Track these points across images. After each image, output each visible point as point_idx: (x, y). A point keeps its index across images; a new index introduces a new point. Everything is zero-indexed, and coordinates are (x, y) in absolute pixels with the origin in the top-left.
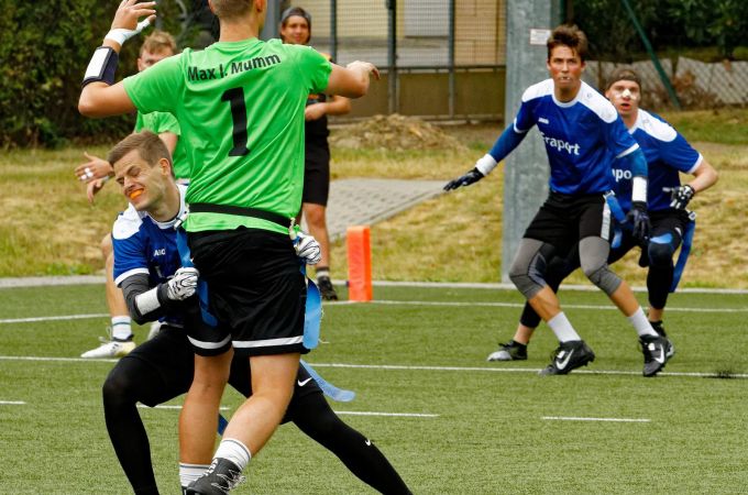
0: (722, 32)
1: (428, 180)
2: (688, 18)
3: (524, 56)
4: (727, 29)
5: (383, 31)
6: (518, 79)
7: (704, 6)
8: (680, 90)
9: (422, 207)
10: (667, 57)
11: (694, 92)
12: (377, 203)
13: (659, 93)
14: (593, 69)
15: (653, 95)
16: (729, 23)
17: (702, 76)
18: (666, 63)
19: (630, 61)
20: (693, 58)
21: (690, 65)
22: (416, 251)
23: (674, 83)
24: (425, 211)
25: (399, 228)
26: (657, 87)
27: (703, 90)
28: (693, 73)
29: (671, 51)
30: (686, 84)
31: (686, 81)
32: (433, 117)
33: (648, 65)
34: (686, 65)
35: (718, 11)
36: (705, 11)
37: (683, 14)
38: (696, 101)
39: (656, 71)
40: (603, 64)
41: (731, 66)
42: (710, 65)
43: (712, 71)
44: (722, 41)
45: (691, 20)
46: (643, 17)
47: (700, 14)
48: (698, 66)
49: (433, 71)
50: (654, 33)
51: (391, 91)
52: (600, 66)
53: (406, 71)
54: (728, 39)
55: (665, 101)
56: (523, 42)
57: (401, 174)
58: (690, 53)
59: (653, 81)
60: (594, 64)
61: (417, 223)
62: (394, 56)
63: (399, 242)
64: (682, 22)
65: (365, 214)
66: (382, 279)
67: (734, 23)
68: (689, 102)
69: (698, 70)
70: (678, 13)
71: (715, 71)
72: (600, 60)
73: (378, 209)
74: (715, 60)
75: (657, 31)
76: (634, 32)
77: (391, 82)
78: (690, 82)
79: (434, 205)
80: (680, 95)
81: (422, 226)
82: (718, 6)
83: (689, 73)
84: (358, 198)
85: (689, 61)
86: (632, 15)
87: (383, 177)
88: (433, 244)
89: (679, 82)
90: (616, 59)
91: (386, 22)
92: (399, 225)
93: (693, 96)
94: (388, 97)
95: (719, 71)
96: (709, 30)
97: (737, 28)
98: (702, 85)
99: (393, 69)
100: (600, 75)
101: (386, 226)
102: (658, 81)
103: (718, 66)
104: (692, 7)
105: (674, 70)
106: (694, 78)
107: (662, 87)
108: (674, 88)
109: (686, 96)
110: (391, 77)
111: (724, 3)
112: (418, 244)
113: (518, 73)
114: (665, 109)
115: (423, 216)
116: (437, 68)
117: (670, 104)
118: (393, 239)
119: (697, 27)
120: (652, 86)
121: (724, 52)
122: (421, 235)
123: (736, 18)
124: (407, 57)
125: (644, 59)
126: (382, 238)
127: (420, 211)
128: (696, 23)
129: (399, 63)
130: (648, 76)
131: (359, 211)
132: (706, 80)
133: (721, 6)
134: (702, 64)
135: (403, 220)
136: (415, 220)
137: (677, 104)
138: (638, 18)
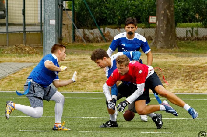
0: (117, 20)
1: (27, 62)
2: (108, 16)
3: (48, 28)
4: (119, 19)
5: (21, 21)
6: (46, 34)
7: (113, 13)
8: (106, 37)
9: (23, 70)
10: (102, 27)
11: (110, 37)
12: (11, 69)
13: (100, 37)
14: (82, 31)
15: (98, 38)
16: (119, 18)
17: (112, 32)
18: (102, 29)
19: (92, 29)
20: (110, 28)
21: (108, 30)
22: (20, 83)
23: (104, 35)
24: (24, 71)
25: (16, 76)
26: (100, 36)
27: (112, 37)
28: (109, 32)
29: (104, 26)
30: (108, 35)
31: (108, 34)
32: (36, 45)
33: (97, 30)
34: (107, 30)
35: (116, 15)
36: (113, 15)
37: (107, 15)
38: (110, 39)
39: (99, 32)
40: (85, 30)
41: (120, 30)
42: (114, 30)
43: (114, 31)
44: (117, 23)
45: (109, 17)
46: (96, 17)
47: (111, 16)
48: (111, 30)
49: (36, 32)
50: (98, 21)
51: (24, 38)
52: (84, 30)
53: (28, 32)
54: (119, 22)
55: (102, 40)
56: (47, 24)
57: (20, 61)
58: (109, 27)
59: (98, 34)
60: (82, 30)
61: (21, 75)
62: (25, 29)
63: (16, 80)
64: (106, 18)
65: (7, 72)
66: (9, 91)
67: (121, 18)
68: (108, 40)
69: (111, 31)
70: (105, 15)
71: (115, 31)
72: (84, 29)
73: (11, 71)
74: (116, 28)
75: (99, 20)
76: (93, 21)
77: (24, 35)
78: (109, 34)
79: (26, 70)
80: (106, 38)
81: (23, 75)
82: (116, 13)
83: (108, 32)
84: (6, 68)
85: (108, 28)
86: (92, 16)
87: (15, 62)
88: (25, 80)
89: (106, 34)
90: (88, 28)
91: (22, 19)
92: (16, 75)
93: (109, 38)
94: (23, 39)
95: (116, 31)
96: (114, 20)
97: (121, 19)
98: (112, 35)
99: (25, 32)
100: (84, 33)
101: (12, 76)
102: (100, 34)
103: (116, 30)
104: (109, 13)
105: (104, 31)
106: (110, 33)
107: (101, 36)
108: (104, 36)
109: (108, 38)
110: (24, 34)
111: (118, 12)
112: (20, 81)
113: (46, 33)
114: (102, 42)
115: (23, 73)
116: (37, 31)
117: (103, 40)
118: (14, 79)
119: (111, 19)
120: (98, 35)
121: (118, 26)
122: (22, 78)
123: (121, 16)
124: (28, 29)
125: (96, 28)
126: (11, 79)
127: (22, 71)
128: (110, 18)
129: (26, 30)
130: (97, 33)
131: (5, 71)
132: (113, 34)
133: (117, 13)
134: (112, 29)
135: (17, 74)
136: (20, 74)
137: (105, 41)
138: (94, 17)
